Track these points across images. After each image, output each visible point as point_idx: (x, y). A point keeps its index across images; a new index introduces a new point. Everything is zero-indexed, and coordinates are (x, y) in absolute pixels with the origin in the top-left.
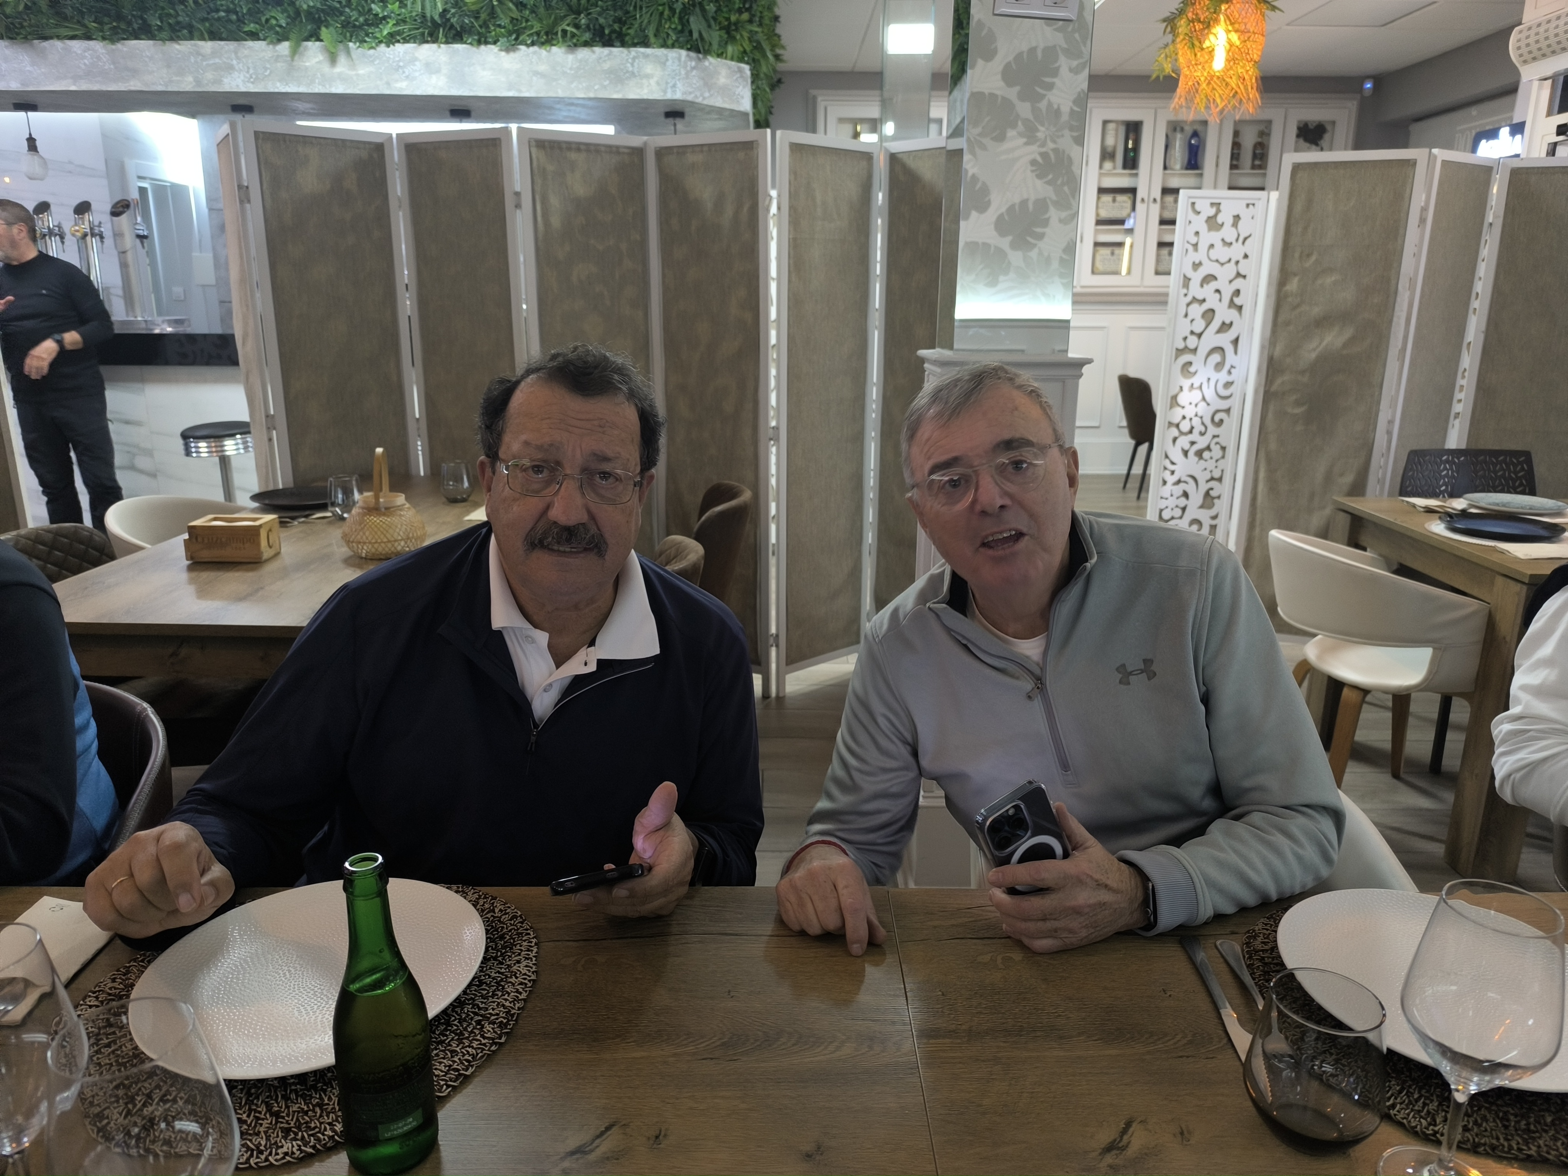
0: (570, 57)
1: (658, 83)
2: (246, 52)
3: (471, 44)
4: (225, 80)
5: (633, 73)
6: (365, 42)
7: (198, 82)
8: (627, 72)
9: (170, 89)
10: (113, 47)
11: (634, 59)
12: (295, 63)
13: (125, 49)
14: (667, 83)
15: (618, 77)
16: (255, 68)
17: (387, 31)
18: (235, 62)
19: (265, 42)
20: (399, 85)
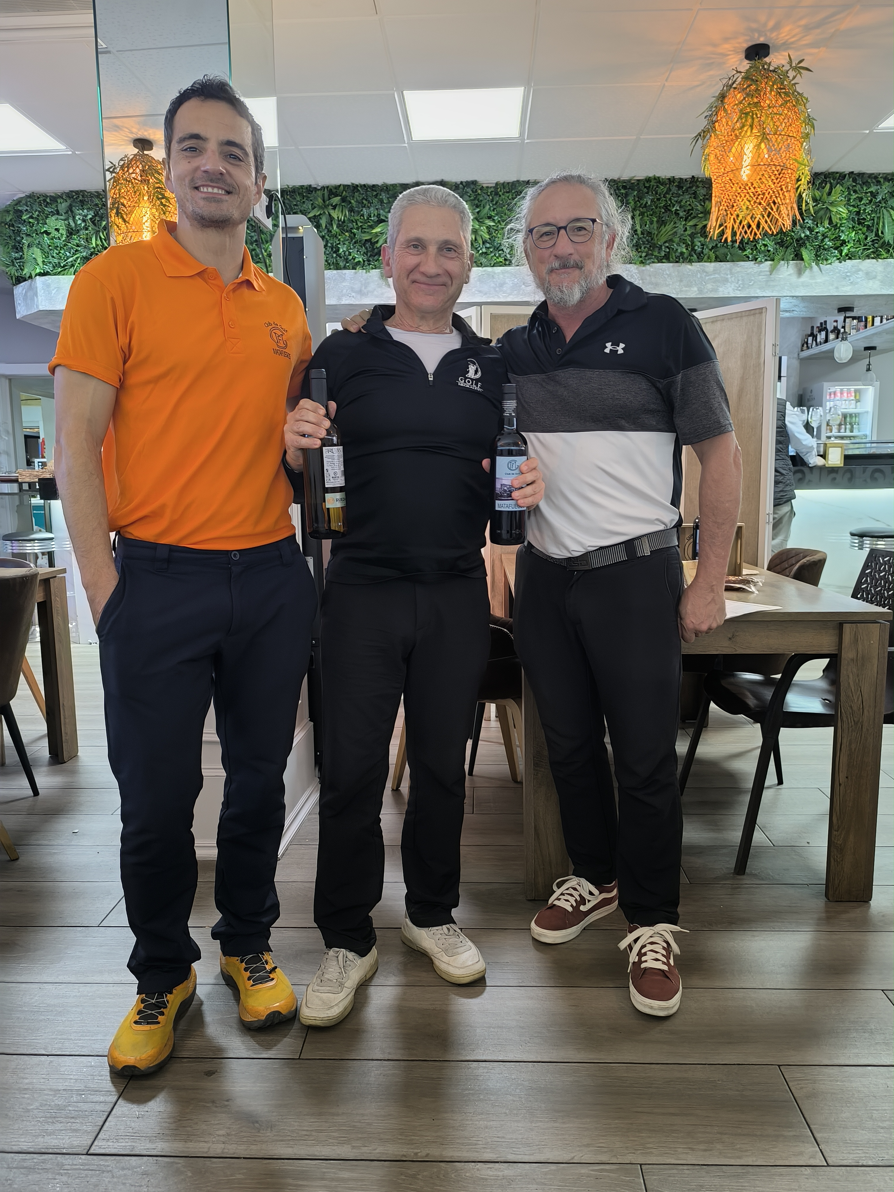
2: (738, 269)
4: (720, 289)
6: (827, 260)
7: (700, 291)
10: (644, 268)
12: (772, 276)
13: (652, 270)
16: (743, 280)
17: (845, 251)
18: (729, 276)
19: (753, 262)
20: (845, 289)
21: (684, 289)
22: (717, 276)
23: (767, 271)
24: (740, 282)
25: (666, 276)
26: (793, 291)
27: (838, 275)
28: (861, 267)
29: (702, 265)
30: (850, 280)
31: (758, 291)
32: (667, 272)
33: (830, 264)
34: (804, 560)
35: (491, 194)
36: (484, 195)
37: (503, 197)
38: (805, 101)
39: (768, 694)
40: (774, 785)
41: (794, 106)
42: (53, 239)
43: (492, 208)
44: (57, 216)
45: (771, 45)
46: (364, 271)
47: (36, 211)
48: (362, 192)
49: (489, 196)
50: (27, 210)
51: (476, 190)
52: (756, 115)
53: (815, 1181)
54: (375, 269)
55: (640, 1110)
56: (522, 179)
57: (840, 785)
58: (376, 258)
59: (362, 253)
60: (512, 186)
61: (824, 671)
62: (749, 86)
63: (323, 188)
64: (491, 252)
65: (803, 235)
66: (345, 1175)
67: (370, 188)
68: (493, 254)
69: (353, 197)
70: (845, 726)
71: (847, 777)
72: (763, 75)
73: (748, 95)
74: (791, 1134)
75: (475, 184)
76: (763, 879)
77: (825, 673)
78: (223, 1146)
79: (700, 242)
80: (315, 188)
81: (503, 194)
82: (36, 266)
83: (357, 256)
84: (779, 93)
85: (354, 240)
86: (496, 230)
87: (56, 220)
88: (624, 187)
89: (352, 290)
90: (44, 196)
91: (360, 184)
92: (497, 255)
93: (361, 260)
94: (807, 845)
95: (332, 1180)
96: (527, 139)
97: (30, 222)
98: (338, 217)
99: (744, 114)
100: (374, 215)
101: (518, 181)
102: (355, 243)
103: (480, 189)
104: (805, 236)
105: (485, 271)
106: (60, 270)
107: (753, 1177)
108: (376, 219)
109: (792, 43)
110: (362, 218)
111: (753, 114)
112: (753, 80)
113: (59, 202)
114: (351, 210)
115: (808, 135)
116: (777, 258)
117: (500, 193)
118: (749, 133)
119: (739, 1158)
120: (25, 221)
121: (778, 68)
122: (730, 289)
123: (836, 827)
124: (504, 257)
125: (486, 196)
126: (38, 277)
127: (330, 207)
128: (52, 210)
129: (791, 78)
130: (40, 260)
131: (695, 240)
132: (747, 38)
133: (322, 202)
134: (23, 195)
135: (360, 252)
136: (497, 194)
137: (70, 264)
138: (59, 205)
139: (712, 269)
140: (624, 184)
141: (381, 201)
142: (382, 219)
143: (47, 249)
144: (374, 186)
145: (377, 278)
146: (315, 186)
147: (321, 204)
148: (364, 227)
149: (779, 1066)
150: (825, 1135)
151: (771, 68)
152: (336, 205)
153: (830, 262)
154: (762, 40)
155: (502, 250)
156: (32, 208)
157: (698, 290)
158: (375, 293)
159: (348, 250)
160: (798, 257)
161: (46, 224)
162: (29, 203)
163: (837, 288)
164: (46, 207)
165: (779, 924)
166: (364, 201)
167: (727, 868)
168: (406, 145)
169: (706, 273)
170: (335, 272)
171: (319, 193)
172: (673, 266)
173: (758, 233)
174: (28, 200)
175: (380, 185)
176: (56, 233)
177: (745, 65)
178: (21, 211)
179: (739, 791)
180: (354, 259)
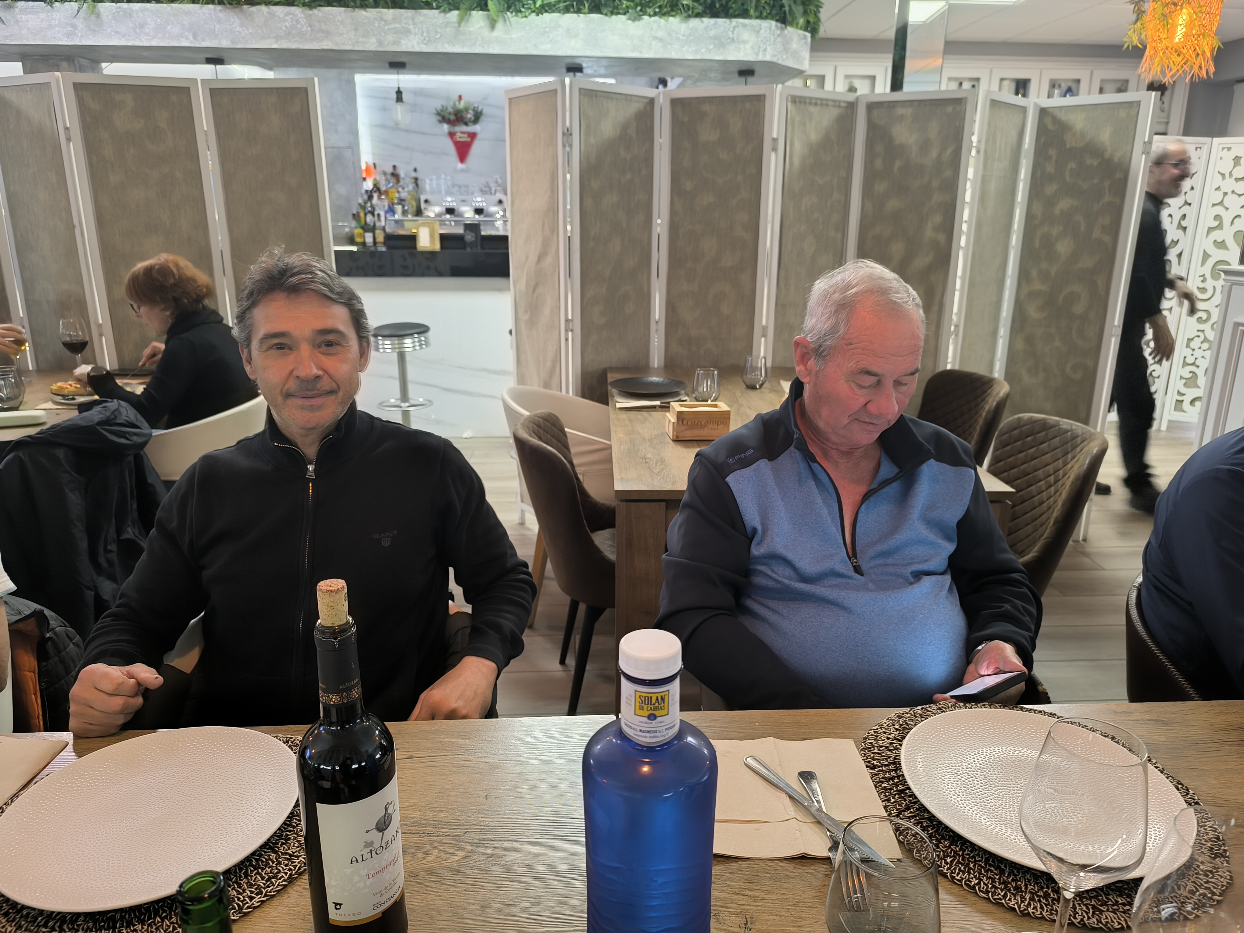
0: (684, 26)
1: (752, 48)
2: (422, 19)
3: (606, 15)
4: (403, 42)
5: (733, 39)
6: (521, 11)
7: (380, 43)
8: (729, 38)
9: (356, 48)
10: (311, 12)
11: (734, 28)
12: (461, 29)
13: (320, 14)
14: (760, 47)
15: (720, 42)
16: (428, 32)
18: (411, 27)
19: (438, 11)
21: (361, 39)
22: (397, 25)
23: (454, 22)
24: (425, 34)
27: (535, 30)
28: (560, 22)
29: (379, 12)
30: (549, 36)
31: (447, 45)
32: (340, 19)
33: (526, 17)
116: (463, 7)
160: (484, 7)
163: (535, 46)
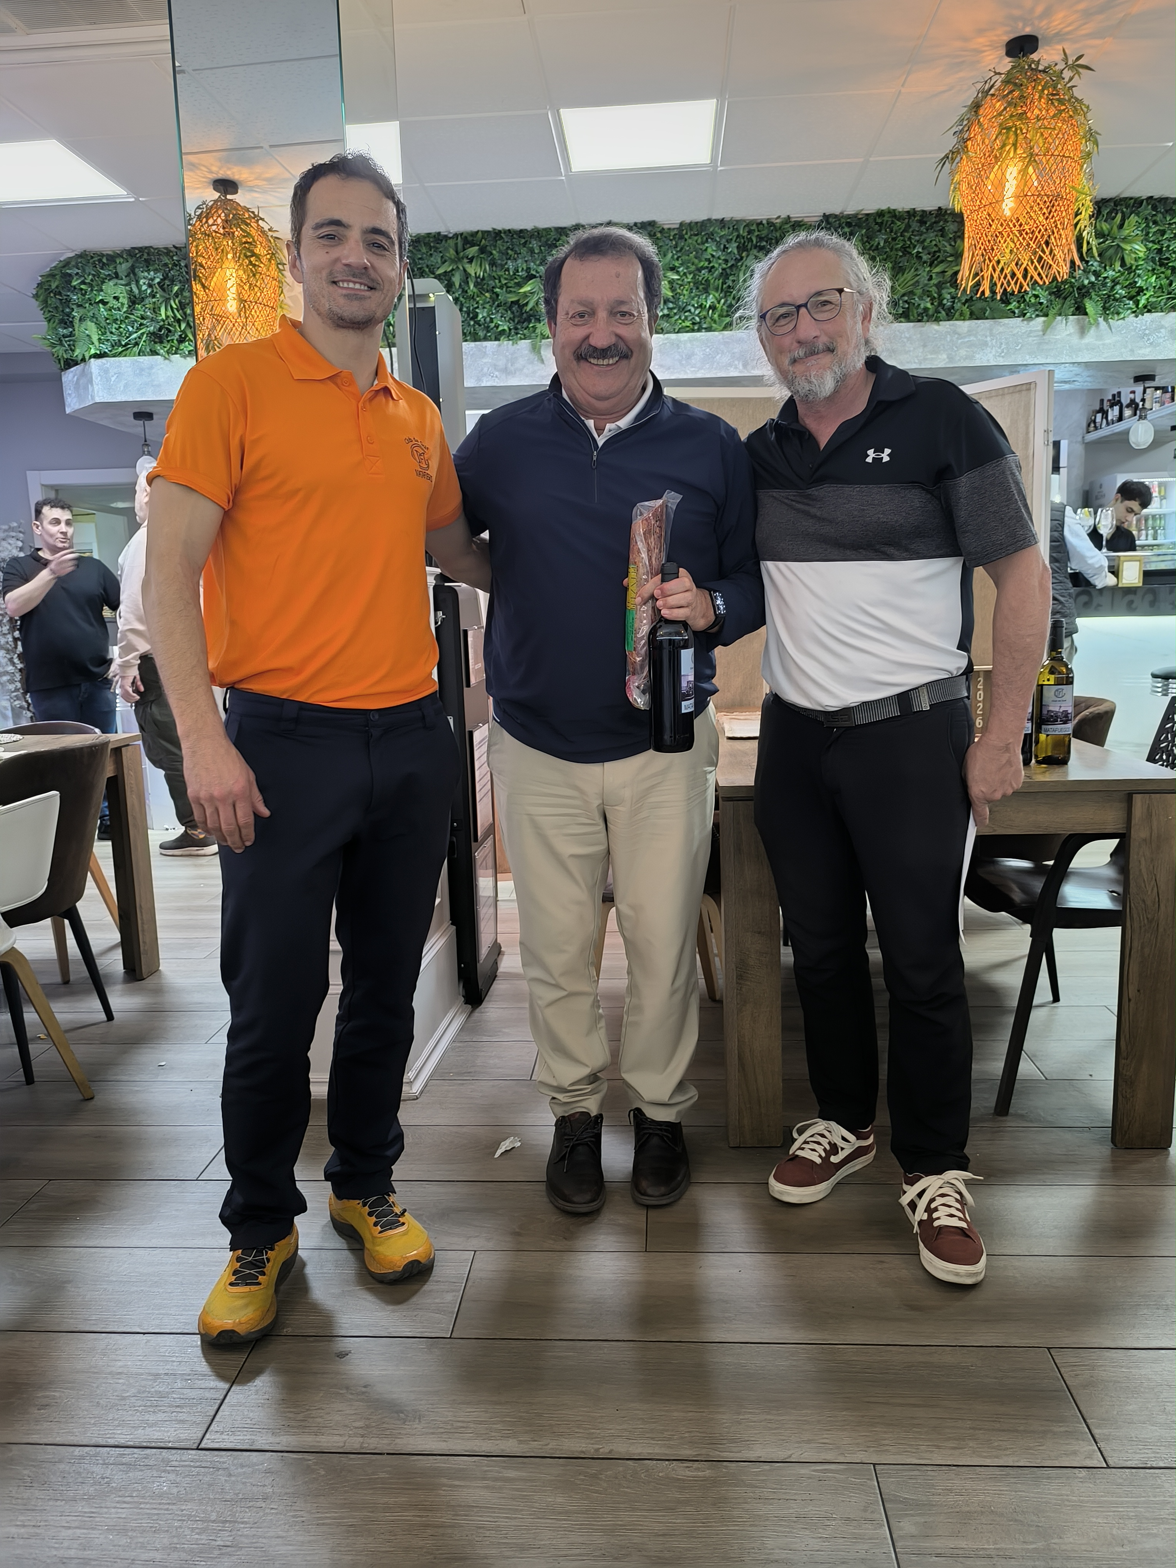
2: (1001, 329)
6: (1118, 314)
7: (951, 358)
12: (1046, 338)
16: (1007, 344)
17: (1143, 302)
18: (989, 339)
19: (1021, 319)
20: (1142, 352)
21: (929, 356)
22: (972, 338)
23: (1038, 331)
24: (1003, 346)
25: (905, 340)
26: (1074, 357)
27: (1133, 333)
28: (1163, 323)
29: (953, 325)
30: (1149, 339)
31: (1028, 357)
32: (907, 335)
33: (1123, 318)
34: (1086, 712)
35: (674, 238)
36: (664, 239)
37: (690, 241)
38: (1085, 110)
39: (1038, 885)
40: (1048, 1003)
41: (1071, 116)
42: (110, 310)
43: (676, 257)
44: (115, 281)
45: (1040, 37)
46: (511, 342)
47: (89, 275)
48: (506, 240)
49: (671, 240)
50: (77, 274)
51: (655, 233)
52: (1021, 130)
53: (1091, 1486)
54: (525, 339)
55: (872, 1399)
56: (714, 218)
57: (1129, 1000)
58: (525, 324)
59: (507, 319)
60: (702, 226)
61: (1111, 855)
62: (1011, 92)
63: (456, 236)
64: (675, 314)
65: (1086, 282)
66: (512, 1474)
67: (516, 234)
68: (677, 317)
69: (495, 246)
70: (1136, 925)
71: (1139, 991)
72: (1030, 77)
73: (1009, 104)
74: (1062, 1429)
75: (653, 226)
76: (1031, 1121)
77: (1114, 858)
78: (361, 1439)
79: (950, 293)
80: (446, 236)
81: (690, 238)
82: (91, 346)
83: (501, 323)
84: (1051, 100)
85: (496, 303)
86: (681, 285)
87: (114, 285)
88: (849, 225)
89: (495, 367)
90: (99, 256)
91: (504, 230)
92: (683, 318)
93: (506, 328)
94: (1090, 1078)
95: (496, 1479)
96: (721, 166)
97: (82, 289)
98: (476, 273)
99: (1005, 129)
100: (523, 269)
101: (709, 220)
102: (498, 306)
103: (660, 232)
104: (1089, 283)
105: (667, 339)
106: (120, 349)
107: (1013, 1480)
108: (524, 274)
109: (1068, 33)
110: (507, 273)
111: (1016, 130)
112: (1015, 84)
113: (118, 262)
114: (493, 264)
115: (1089, 154)
116: (1052, 312)
117: (686, 237)
118: (1012, 155)
119: (997, 1457)
120: (75, 287)
121: (1049, 67)
122: (991, 355)
123: (1124, 1054)
124: (691, 320)
125: (667, 241)
126: (92, 360)
127: (466, 260)
128: (110, 273)
129: (1066, 80)
130: (95, 338)
131: (944, 291)
132: (1008, 29)
133: (455, 253)
134: (72, 255)
135: (505, 318)
136: (682, 237)
137: (133, 342)
138: (118, 267)
139: (966, 330)
140: (849, 220)
141: (532, 251)
142: (532, 274)
143: (103, 324)
144: (521, 231)
145: (527, 352)
146: (446, 233)
147: (453, 257)
148: (509, 285)
149: (1049, 1348)
150: (1105, 1431)
151: (1041, 68)
152: (473, 258)
153: (1122, 316)
154: (1028, 31)
155: (689, 311)
156: (84, 271)
157: (948, 357)
158: (525, 371)
159: (489, 315)
160: (1080, 310)
161: (102, 290)
162: (80, 265)
163: (1132, 351)
164: (102, 269)
165: (1051, 1176)
166: (510, 252)
167: (985, 1107)
168: (564, 178)
169: (959, 334)
170: (473, 344)
171: (451, 242)
172: (914, 326)
173: (1025, 284)
174: (79, 260)
175: (529, 229)
176: (115, 302)
177: (1006, 64)
178: (70, 275)
179: (1001, 1010)
180: (497, 326)
